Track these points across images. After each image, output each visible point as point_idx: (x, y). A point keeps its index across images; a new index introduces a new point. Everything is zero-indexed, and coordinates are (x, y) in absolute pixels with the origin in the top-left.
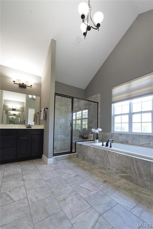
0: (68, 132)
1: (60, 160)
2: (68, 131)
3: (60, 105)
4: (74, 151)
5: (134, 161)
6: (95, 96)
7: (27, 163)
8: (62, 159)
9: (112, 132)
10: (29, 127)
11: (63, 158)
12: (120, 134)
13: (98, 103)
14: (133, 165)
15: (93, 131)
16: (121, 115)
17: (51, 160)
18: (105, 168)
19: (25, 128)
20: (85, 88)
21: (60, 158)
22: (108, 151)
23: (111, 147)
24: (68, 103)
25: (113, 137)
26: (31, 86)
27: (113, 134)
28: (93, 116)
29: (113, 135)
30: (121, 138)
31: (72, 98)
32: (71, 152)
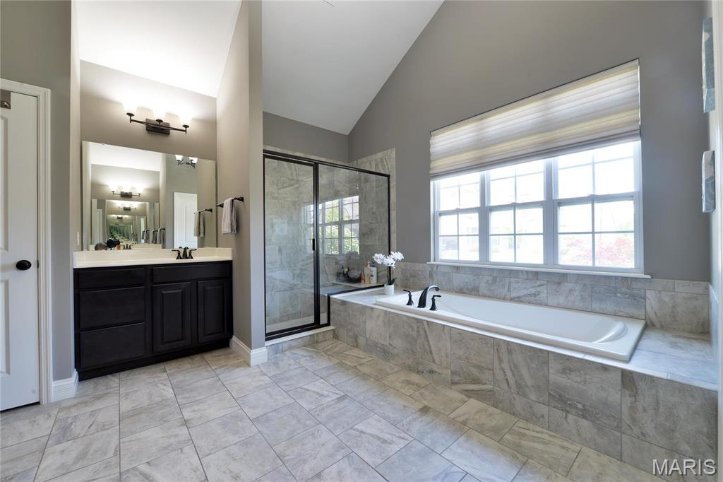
0: (302, 263)
1: (286, 350)
2: (303, 260)
3: (277, 185)
4: (326, 322)
5: (503, 349)
6: (380, 155)
7: (188, 366)
8: (291, 348)
9: (432, 262)
10: (185, 256)
11: (294, 343)
12: (454, 266)
13: (388, 176)
14: (501, 361)
15: (379, 262)
16: (458, 211)
17: (259, 354)
18: (421, 368)
19: (174, 261)
20: (349, 132)
21: (284, 345)
22: (428, 322)
23: (433, 308)
24: (301, 178)
25: (434, 275)
26: (186, 126)
27: (435, 268)
28: (374, 213)
29: (435, 270)
30: (459, 279)
31: (315, 166)
32: (317, 324)
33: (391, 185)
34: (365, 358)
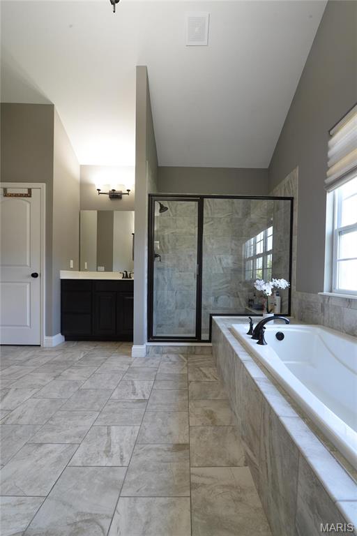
1: (164, 353)
4: (207, 339)
6: (287, 178)
8: (170, 352)
10: (127, 277)
11: (173, 349)
12: (347, 299)
13: (292, 199)
15: (258, 288)
17: (139, 349)
19: (121, 278)
20: (268, 165)
21: (165, 349)
23: (261, 341)
24: (216, 216)
25: (326, 309)
26: (128, 191)
27: (327, 300)
29: (327, 302)
30: (350, 316)
31: (200, 200)
32: (198, 338)
33: (294, 208)
34: (209, 378)
